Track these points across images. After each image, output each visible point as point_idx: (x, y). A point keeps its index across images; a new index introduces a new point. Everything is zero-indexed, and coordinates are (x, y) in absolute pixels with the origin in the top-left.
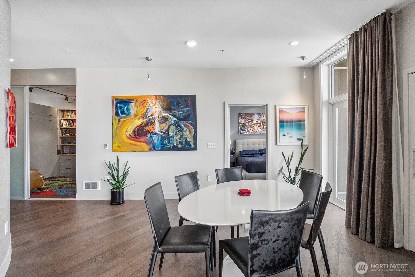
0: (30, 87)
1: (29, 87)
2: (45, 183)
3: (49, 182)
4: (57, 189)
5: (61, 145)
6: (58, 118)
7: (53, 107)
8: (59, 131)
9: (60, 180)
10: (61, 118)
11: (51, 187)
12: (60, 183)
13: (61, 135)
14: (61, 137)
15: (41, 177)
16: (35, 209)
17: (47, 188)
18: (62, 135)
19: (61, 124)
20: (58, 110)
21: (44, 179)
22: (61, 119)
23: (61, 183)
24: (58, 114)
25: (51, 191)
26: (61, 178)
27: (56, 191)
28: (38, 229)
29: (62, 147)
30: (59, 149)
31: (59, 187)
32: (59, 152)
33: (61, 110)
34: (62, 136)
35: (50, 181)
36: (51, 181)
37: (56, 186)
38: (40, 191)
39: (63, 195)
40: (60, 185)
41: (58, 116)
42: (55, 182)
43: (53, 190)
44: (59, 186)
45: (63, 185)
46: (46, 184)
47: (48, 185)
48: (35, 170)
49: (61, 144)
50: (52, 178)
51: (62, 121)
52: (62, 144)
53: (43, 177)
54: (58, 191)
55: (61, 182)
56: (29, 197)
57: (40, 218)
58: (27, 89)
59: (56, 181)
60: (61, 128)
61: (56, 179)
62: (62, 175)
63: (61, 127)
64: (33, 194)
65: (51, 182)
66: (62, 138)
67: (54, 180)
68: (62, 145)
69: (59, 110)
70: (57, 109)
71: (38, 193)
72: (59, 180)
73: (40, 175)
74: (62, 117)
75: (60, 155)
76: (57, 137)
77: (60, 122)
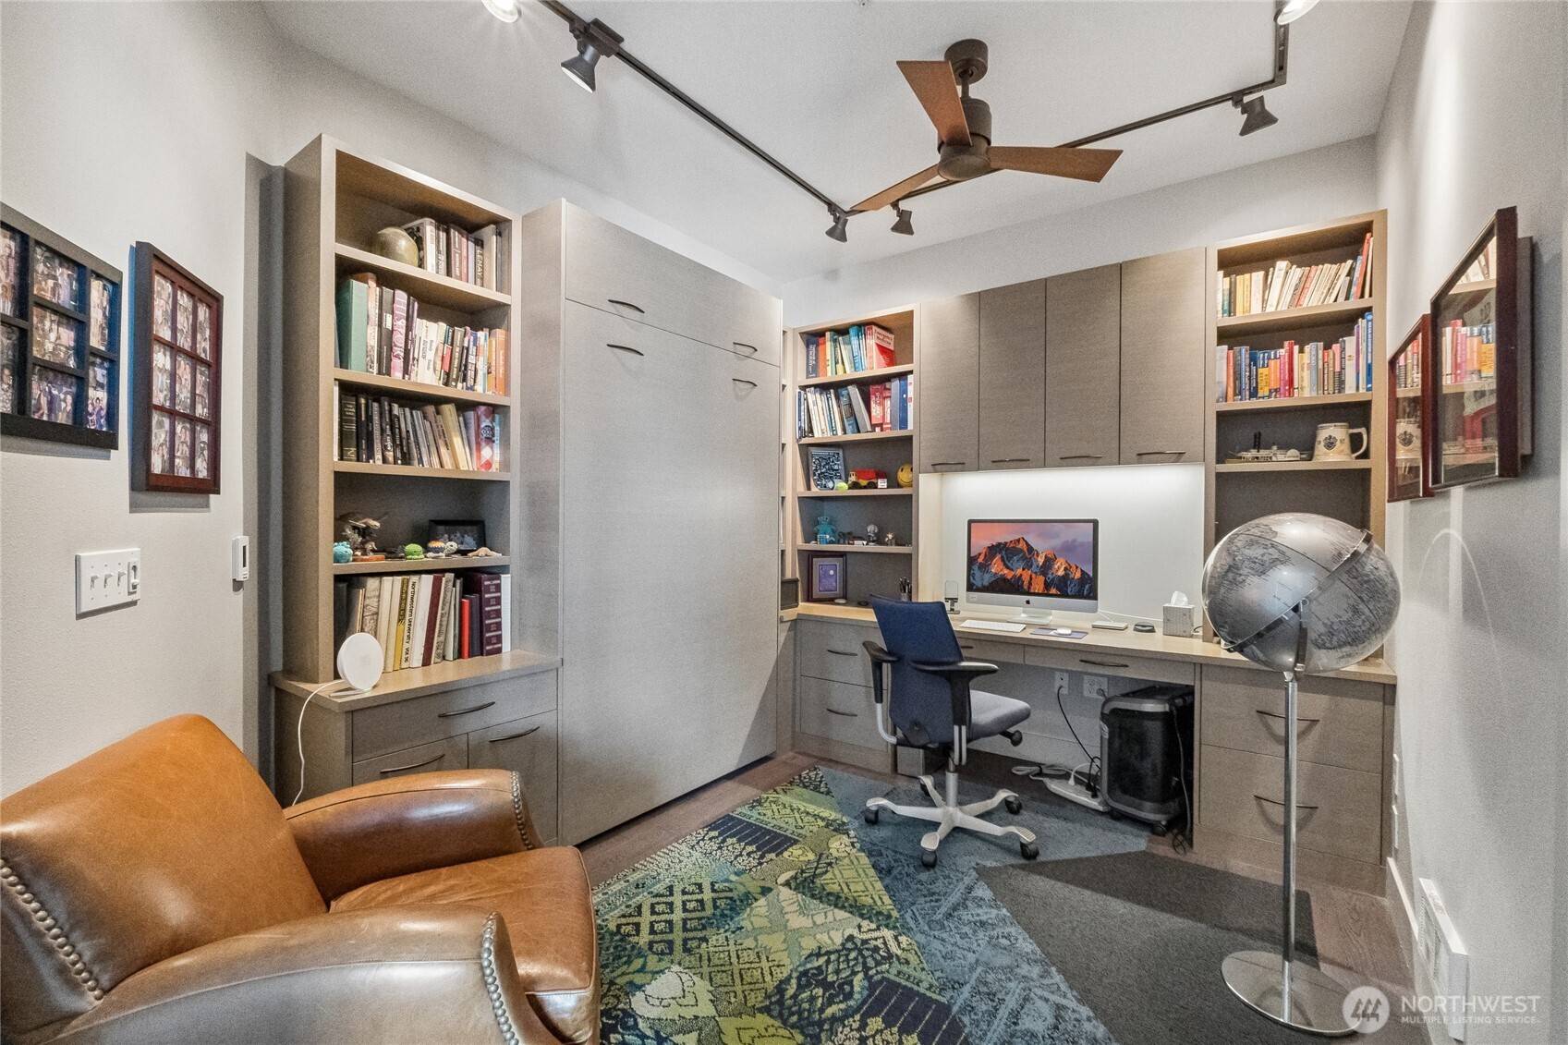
5: (800, 551)
6: (788, 381)
8: (792, 458)
10: (802, 378)
13: (802, 490)
14: (802, 501)
18: (809, 489)
19: (804, 417)
20: (789, 336)
22: (804, 388)
24: (789, 355)
29: (808, 560)
30: (789, 576)
32: (788, 593)
33: (801, 334)
34: (808, 494)
41: (790, 370)
49: (800, 543)
51: (806, 399)
60: (804, 441)
63: (803, 434)
66: (805, 504)
68: (807, 547)
69: (794, 329)
74: (808, 376)
75: (791, 610)
76: (783, 498)
77: (800, 406)
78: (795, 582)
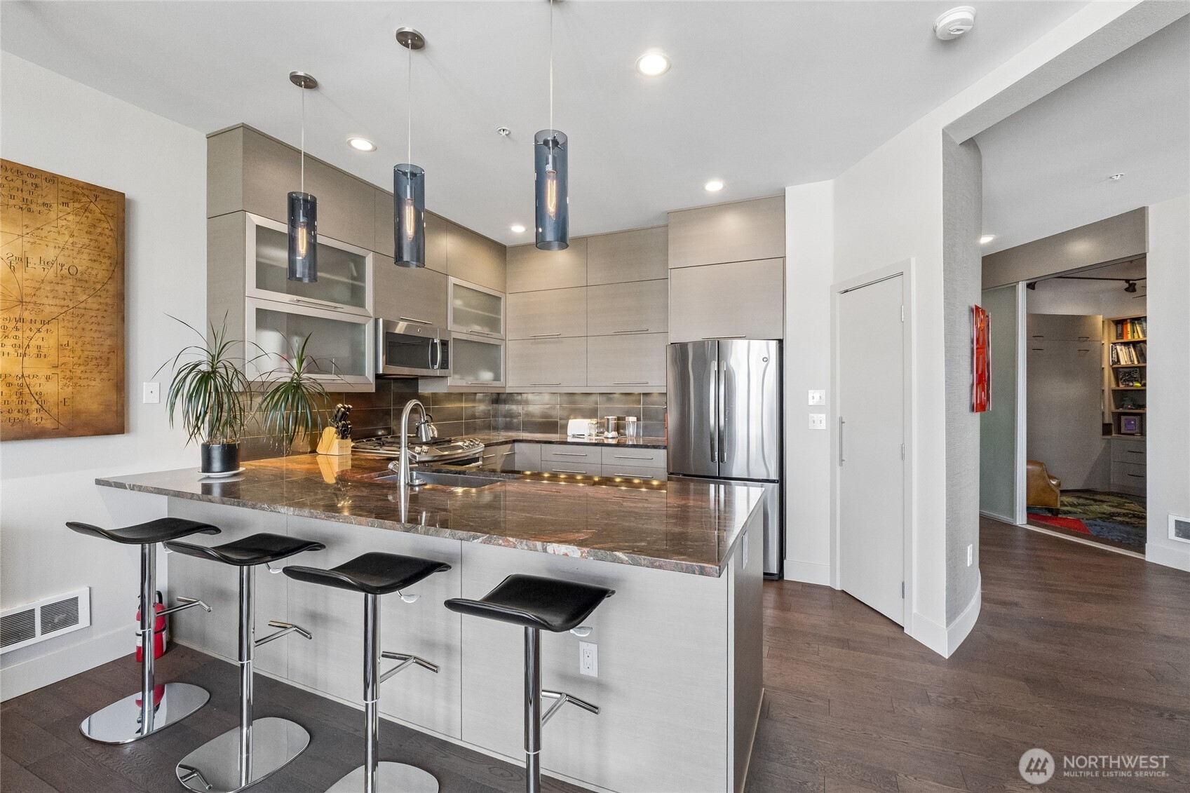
0: (1028, 282)
1: (1025, 283)
2: (1066, 499)
3: (1075, 501)
4: (1094, 519)
5: (1113, 413)
6: (1105, 341)
7: (1089, 314)
8: (1108, 374)
9: (1108, 500)
10: (1114, 339)
11: (1080, 513)
12: (1106, 508)
13: (1113, 386)
14: (1114, 391)
15: (1054, 483)
16: (1036, 549)
17: (1070, 512)
18: (1118, 386)
19: (1115, 356)
20: (1106, 322)
21: (1062, 492)
22: (1114, 344)
23: (1109, 508)
24: (1106, 331)
25: (1078, 521)
26: (1111, 498)
27: (1091, 525)
28: (1033, 588)
29: (1117, 416)
30: (1107, 421)
31: (1100, 518)
32: (1107, 429)
33: (1113, 321)
34: (1118, 388)
35: (1079, 497)
36: (1083, 498)
37: (1092, 512)
38: (1050, 515)
39: (1110, 538)
40: (1104, 513)
41: (1106, 338)
42: (1092, 502)
43: (1084, 522)
44: (1100, 516)
45: (1112, 515)
46: (1066, 503)
47: (1073, 505)
48: (1041, 464)
49: (1113, 409)
50: (1086, 493)
51: (1116, 348)
52: (1117, 408)
53: (1059, 485)
54: (1096, 525)
55: (1110, 506)
56: (1025, 522)
57: (1042, 569)
58: (1021, 288)
59: (1095, 501)
60: (1115, 366)
61: (1097, 497)
62: (1113, 490)
63: (1114, 363)
64: (1032, 515)
65: (1081, 501)
66: (1116, 393)
67: (1091, 497)
68: (1118, 411)
69: (1109, 320)
70: (1100, 318)
71: (1045, 518)
72: (1103, 502)
73: (1053, 478)
74: (1117, 339)
75: (1109, 437)
76: (1103, 390)
77: (1112, 351)
78: (1110, 425)
